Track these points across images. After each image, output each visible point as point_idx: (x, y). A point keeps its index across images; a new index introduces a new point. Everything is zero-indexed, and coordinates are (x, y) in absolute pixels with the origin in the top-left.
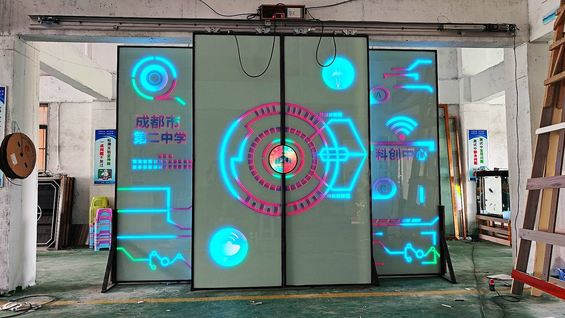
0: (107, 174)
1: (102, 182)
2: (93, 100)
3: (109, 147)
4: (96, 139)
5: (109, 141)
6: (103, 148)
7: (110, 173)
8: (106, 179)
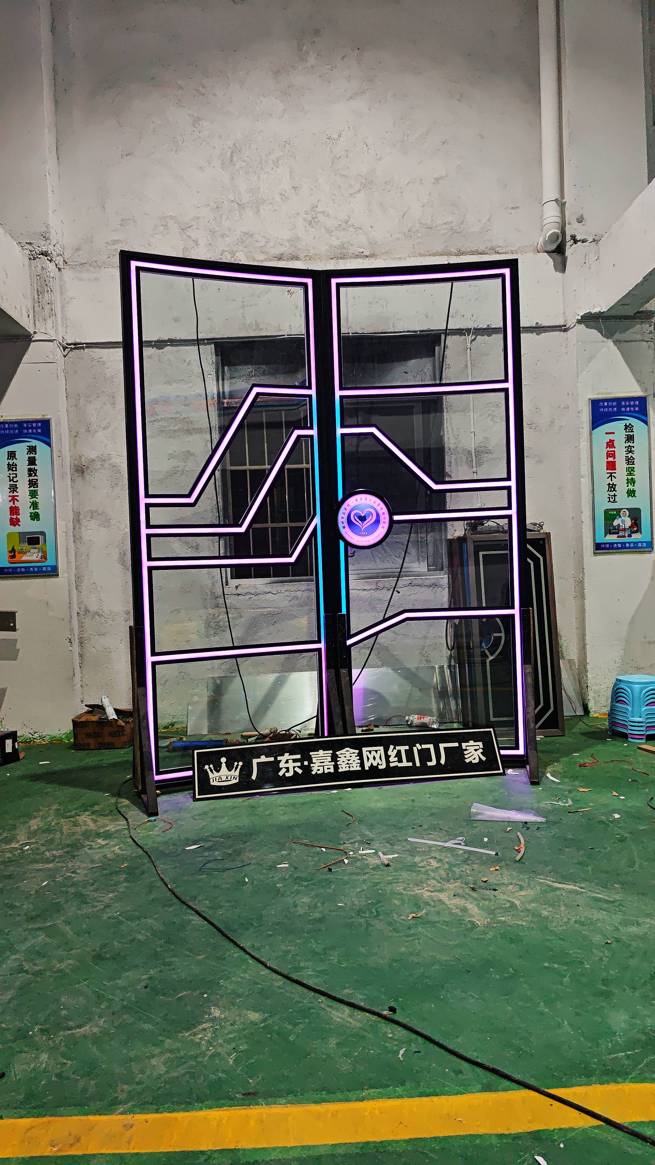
0: (628, 522)
1: (617, 543)
2: (581, 317)
3: (629, 446)
4: (592, 426)
5: (628, 430)
6: (613, 449)
7: (637, 520)
8: (626, 535)
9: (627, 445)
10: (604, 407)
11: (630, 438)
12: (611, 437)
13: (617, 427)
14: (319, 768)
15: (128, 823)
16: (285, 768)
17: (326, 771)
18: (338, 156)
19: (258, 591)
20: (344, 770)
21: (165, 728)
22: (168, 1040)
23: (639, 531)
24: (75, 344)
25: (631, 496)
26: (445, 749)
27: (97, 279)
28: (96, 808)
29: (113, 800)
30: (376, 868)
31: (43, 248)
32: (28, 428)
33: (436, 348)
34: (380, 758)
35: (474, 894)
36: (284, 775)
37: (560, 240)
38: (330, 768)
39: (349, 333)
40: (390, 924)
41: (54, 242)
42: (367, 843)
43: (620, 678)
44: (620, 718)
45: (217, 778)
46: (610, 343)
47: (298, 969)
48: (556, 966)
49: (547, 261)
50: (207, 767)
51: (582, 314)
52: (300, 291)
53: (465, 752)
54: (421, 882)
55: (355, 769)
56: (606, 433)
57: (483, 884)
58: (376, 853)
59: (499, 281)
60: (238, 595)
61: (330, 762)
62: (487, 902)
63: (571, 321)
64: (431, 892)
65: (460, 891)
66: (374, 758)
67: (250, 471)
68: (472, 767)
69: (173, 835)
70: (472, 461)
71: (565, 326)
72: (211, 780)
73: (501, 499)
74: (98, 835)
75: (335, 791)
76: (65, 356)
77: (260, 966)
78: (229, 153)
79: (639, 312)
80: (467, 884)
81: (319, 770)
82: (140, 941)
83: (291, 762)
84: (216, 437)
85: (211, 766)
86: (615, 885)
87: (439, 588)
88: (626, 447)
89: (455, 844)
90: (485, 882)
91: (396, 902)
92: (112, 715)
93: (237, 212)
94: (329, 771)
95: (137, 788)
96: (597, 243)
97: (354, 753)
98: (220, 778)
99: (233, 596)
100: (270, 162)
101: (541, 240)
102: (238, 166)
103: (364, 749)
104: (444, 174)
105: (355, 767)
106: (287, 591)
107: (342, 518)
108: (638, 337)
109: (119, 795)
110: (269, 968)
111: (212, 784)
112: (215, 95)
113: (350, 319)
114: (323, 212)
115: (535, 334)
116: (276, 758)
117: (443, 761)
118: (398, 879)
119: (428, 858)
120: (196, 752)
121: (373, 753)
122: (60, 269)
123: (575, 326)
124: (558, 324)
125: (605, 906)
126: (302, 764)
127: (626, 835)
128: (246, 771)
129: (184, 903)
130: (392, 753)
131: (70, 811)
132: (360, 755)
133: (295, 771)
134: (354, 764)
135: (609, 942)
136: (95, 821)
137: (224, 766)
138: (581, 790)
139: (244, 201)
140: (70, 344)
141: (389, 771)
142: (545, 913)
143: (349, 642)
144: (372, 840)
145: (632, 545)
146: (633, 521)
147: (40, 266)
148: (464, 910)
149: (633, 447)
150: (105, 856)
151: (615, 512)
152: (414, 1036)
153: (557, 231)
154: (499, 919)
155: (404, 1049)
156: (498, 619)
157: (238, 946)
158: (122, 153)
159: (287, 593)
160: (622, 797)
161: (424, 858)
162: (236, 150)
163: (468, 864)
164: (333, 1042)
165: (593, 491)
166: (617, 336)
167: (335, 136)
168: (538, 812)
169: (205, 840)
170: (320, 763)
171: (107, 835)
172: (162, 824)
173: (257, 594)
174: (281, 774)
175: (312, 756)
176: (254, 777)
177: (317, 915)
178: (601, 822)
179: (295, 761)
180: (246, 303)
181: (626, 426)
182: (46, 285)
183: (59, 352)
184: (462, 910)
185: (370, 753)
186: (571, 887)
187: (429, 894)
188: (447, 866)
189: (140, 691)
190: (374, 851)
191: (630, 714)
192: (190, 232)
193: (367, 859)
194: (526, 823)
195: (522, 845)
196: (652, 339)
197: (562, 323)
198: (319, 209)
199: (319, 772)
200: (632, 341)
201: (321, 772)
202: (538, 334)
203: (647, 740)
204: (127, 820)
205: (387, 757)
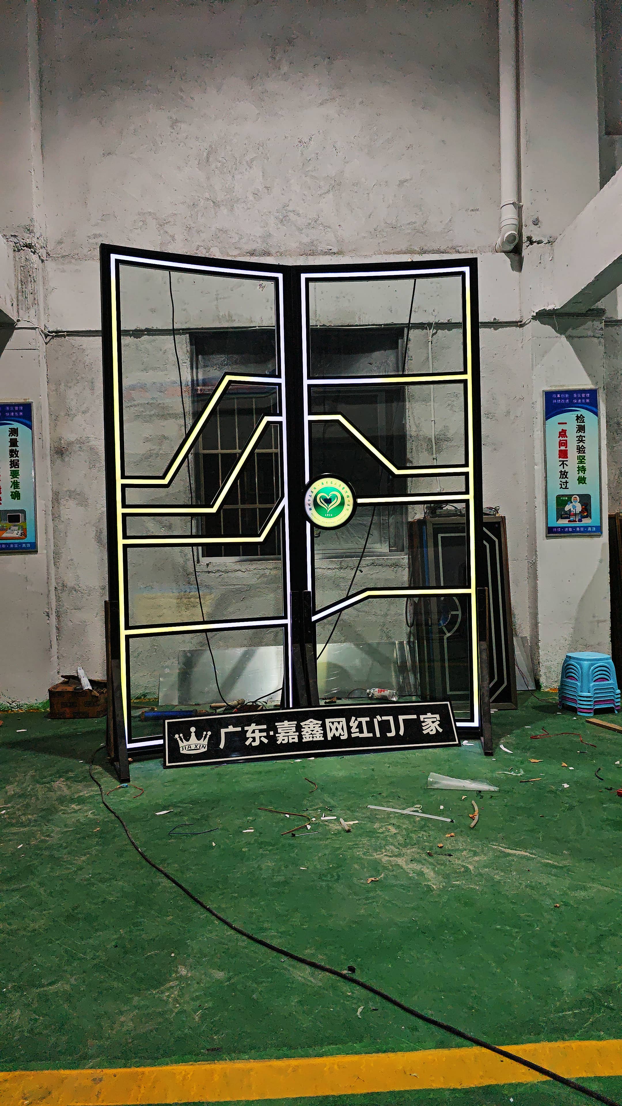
0: (579, 508)
1: (568, 527)
2: (537, 313)
3: (581, 436)
4: (546, 416)
5: (579, 421)
6: (565, 439)
7: (587, 505)
8: (577, 520)
9: (579, 434)
10: (557, 399)
11: (581, 429)
12: (563, 427)
13: (569, 418)
14: (284, 738)
15: (101, 789)
16: (252, 737)
17: (291, 741)
18: (308, 159)
19: (229, 568)
20: (308, 740)
21: (137, 698)
22: (136, 998)
23: (589, 516)
24: (56, 332)
25: (582, 483)
26: (404, 721)
27: (77, 271)
28: (71, 774)
29: (87, 767)
30: (338, 834)
31: (28, 240)
32: (10, 412)
33: (400, 341)
34: (342, 729)
35: (431, 860)
36: (251, 744)
37: (517, 241)
38: (294, 738)
39: (317, 326)
40: (350, 887)
41: (38, 235)
42: (329, 810)
43: (569, 654)
44: (570, 693)
45: (187, 747)
46: (563, 338)
47: (263, 930)
48: (508, 928)
49: (505, 261)
50: (177, 736)
51: (537, 311)
52: (271, 285)
53: (423, 724)
54: (381, 848)
55: (318, 739)
56: (559, 423)
57: (439, 850)
58: (337, 820)
59: (460, 278)
60: (209, 572)
61: (294, 732)
62: (443, 867)
63: (527, 317)
64: (390, 856)
65: (417, 856)
66: (337, 729)
67: (222, 454)
68: (429, 738)
69: (144, 800)
70: (432, 448)
71: (521, 322)
72: (181, 749)
73: (459, 483)
74: (72, 801)
75: (299, 760)
76: (46, 343)
77: (226, 927)
78: (205, 154)
79: (590, 310)
80: (423, 849)
81: (283, 740)
82: (111, 903)
83: (257, 732)
84: (190, 422)
85: (181, 735)
86: (564, 852)
87: (400, 568)
88: (577, 437)
89: (413, 811)
90: (441, 847)
91: (356, 866)
92: (87, 686)
93: (212, 210)
94: (293, 740)
95: (109, 755)
96: (552, 244)
97: (317, 724)
98: (189, 746)
99: (203, 574)
100: (244, 163)
101: (499, 241)
102: (213, 166)
103: (327, 721)
104: (408, 178)
105: (318, 737)
106: (255, 569)
107: (309, 500)
108: (590, 333)
109: (92, 762)
110: (235, 929)
111: (181, 752)
112: (192, 98)
113: (318, 312)
114: (294, 211)
115: (493, 329)
116: (243, 729)
117: (402, 732)
118: (357, 844)
119: (387, 825)
120: (167, 721)
121: (336, 724)
122: (43, 261)
123: (530, 321)
124: (514, 320)
125: (554, 871)
126: (268, 734)
127: (575, 804)
128: (215, 740)
129: (154, 866)
130: (354, 724)
131: (45, 777)
132: (323, 726)
133: (261, 741)
134: (318, 735)
135: (558, 905)
136: (69, 787)
137: (193, 734)
138: (533, 760)
139: (219, 199)
140: (52, 332)
141: (351, 741)
142: (497, 878)
143: (314, 618)
144: (333, 807)
145: (582, 529)
146: (583, 507)
147: (24, 258)
148: (421, 874)
149: (584, 437)
150: (78, 821)
151: (566, 498)
152: (371, 995)
153: (514, 232)
154: (454, 883)
155: (363, 1007)
156: (454, 598)
157: (205, 907)
158: (103, 152)
159: (255, 571)
160: (571, 768)
161: (383, 824)
162: (211, 151)
163: (425, 831)
164: (294, 1000)
165: (546, 477)
166: (570, 332)
167: (306, 140)
168: (492, 781)
169: (175, 806)
170: (285, 733)
171: (81, 801)
172: (132, 791)
173: (227, 572)
174: (247, 743)
175: (278, 727)
176: (222, 746)
177: (281, 878)
178: (551, 792)
179: (261, 731)
180: (220, 296)
181: (577, 416)
182: (30, 275)
183: (41, 339)
184: (418, 875)
185: (333, 724)
186: (523, 853)
187: (387, 858)
188: (404, 832)
189: (114, 662)
190: (335, 818)
191: (579, 689)
192: (167, 228)
193: (328, 826)
194: (480, 792)
195: (476, 813)
196: (602, 335)
197: (518, 320)
198: (290, 208)
199: (284, 742)
200: (583, 337)
201: (285, 742)
202: (495, 329)
203: (594, 714)
204: (99, 786)
205: (349, 728)
